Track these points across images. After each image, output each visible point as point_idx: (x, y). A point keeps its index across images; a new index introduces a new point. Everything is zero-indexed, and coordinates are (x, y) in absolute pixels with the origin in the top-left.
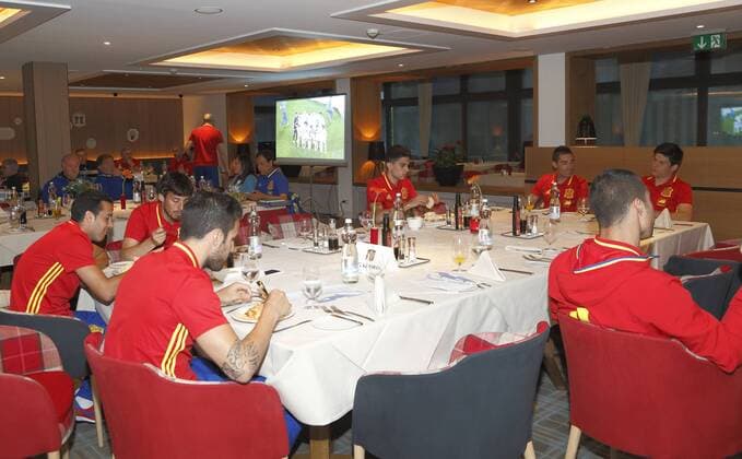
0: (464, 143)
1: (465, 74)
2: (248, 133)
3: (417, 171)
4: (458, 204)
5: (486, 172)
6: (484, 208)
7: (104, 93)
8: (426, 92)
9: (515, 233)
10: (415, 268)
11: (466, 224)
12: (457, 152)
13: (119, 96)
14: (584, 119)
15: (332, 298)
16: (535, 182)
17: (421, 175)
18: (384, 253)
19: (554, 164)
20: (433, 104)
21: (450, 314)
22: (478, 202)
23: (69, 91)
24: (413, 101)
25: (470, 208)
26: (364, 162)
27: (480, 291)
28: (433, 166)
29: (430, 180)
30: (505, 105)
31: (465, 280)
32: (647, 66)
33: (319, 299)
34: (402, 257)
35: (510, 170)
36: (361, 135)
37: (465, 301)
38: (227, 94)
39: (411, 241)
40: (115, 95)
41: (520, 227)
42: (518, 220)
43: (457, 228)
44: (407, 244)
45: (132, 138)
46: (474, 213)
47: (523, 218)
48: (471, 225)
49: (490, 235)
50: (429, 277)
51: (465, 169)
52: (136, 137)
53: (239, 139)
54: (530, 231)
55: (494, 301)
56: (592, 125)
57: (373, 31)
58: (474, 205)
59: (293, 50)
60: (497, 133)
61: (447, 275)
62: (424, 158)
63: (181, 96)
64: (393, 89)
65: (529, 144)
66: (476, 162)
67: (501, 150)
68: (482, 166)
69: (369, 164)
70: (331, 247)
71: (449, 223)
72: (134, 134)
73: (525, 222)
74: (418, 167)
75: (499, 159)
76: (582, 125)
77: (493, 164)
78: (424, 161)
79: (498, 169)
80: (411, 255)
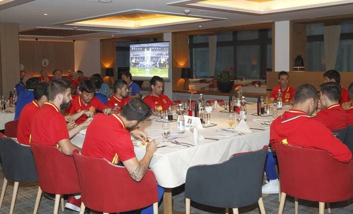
0: (235, 69)
1: (235, 31)
2: (112, 62)
3: (208, 85)
4: (230, 100)
5: (247, 85)
6: (243, 101)
7: (31, 38)
8: (213, 40)
9: (258, 114)
10: (210, 128)
11: (234, 110)
12: (231, 74)
13: (39, 40)
14: (298, 57)
15: (174, 139)
16: (271, 90)
17: (211, 86)
18: (196, 120)
19: (279, 80)
20: (217, 46)
21: (227, 145)
22: (241, 99)
23: (19, 37)
24: (206, 45)
25: (237, 102)
26: (179, 79)
27: (240, 136)
28: (218, 82)
29: (216, 89)
30: (259, 47)
31: (233, 132)
32: (339, 27)
33: (169, 138)
34: (204, 123)
35: (260, 84)
36: (177, 63)
37: (233, 140)
38: (101, 40)
39: (208, 116)
40: (37, 39)
41: (261, 111)
42: (260, 107)
43: (230, 111)
44: (206, 116)
45: (45, 64)
46: (239, 105)
47: (263, 107)
48: (237, 110)
49: (246, 114)
50: (217, 131)
51: (235, 84)
52: (47, 64)
53: (107, 66)
54: (266, 113)
55: (246, 141)
56: (302, 60)
57: (187, 11)
58: (239, 101)
59: (142, 17)
60: (254, 63)
61: (225, 130)
62: (212, 77)
63: (74, 41)
64: (194, 37)
65: (270, 70)
66: (242, 80)
67: (256, 73)
68: (245, 82)
69: (182, 80)
70: (169, 119)
71: (226, 109)
72: (46, 62)
73: (264, 109)
74: (209, 82)
75: (255, 78)
76: (297, 60)
77: (250, 81)
78: (212, 79)
79: (253, 83)
80: (208, 123)
